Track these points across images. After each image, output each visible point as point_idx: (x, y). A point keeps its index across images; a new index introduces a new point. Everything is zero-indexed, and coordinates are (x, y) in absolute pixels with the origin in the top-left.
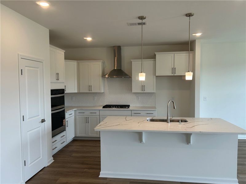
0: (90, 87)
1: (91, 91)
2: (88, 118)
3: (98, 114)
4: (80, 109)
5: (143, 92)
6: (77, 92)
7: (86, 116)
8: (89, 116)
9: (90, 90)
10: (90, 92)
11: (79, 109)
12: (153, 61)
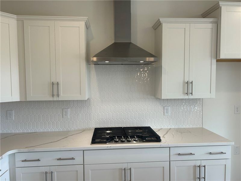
0: (54, 86)
1: (58, 95)
2: (52, 173)
3: (79, 159)
4: (26, 150)
5: (186, 97)
6: (18, 100)
7: (44, 169)
8: (52, 169)
9: (55, 93)
10: (55, 99)
11: (22, 150)
12: (211, 22)
